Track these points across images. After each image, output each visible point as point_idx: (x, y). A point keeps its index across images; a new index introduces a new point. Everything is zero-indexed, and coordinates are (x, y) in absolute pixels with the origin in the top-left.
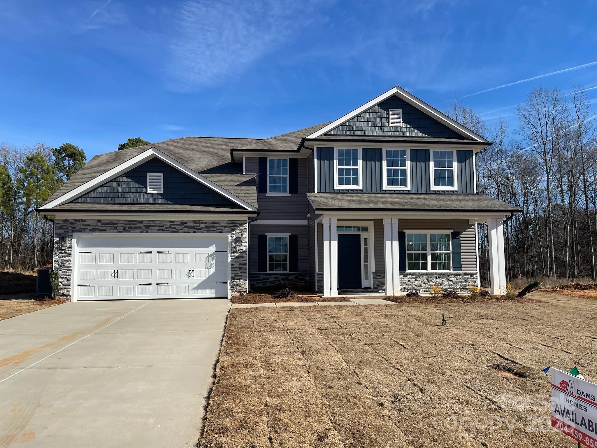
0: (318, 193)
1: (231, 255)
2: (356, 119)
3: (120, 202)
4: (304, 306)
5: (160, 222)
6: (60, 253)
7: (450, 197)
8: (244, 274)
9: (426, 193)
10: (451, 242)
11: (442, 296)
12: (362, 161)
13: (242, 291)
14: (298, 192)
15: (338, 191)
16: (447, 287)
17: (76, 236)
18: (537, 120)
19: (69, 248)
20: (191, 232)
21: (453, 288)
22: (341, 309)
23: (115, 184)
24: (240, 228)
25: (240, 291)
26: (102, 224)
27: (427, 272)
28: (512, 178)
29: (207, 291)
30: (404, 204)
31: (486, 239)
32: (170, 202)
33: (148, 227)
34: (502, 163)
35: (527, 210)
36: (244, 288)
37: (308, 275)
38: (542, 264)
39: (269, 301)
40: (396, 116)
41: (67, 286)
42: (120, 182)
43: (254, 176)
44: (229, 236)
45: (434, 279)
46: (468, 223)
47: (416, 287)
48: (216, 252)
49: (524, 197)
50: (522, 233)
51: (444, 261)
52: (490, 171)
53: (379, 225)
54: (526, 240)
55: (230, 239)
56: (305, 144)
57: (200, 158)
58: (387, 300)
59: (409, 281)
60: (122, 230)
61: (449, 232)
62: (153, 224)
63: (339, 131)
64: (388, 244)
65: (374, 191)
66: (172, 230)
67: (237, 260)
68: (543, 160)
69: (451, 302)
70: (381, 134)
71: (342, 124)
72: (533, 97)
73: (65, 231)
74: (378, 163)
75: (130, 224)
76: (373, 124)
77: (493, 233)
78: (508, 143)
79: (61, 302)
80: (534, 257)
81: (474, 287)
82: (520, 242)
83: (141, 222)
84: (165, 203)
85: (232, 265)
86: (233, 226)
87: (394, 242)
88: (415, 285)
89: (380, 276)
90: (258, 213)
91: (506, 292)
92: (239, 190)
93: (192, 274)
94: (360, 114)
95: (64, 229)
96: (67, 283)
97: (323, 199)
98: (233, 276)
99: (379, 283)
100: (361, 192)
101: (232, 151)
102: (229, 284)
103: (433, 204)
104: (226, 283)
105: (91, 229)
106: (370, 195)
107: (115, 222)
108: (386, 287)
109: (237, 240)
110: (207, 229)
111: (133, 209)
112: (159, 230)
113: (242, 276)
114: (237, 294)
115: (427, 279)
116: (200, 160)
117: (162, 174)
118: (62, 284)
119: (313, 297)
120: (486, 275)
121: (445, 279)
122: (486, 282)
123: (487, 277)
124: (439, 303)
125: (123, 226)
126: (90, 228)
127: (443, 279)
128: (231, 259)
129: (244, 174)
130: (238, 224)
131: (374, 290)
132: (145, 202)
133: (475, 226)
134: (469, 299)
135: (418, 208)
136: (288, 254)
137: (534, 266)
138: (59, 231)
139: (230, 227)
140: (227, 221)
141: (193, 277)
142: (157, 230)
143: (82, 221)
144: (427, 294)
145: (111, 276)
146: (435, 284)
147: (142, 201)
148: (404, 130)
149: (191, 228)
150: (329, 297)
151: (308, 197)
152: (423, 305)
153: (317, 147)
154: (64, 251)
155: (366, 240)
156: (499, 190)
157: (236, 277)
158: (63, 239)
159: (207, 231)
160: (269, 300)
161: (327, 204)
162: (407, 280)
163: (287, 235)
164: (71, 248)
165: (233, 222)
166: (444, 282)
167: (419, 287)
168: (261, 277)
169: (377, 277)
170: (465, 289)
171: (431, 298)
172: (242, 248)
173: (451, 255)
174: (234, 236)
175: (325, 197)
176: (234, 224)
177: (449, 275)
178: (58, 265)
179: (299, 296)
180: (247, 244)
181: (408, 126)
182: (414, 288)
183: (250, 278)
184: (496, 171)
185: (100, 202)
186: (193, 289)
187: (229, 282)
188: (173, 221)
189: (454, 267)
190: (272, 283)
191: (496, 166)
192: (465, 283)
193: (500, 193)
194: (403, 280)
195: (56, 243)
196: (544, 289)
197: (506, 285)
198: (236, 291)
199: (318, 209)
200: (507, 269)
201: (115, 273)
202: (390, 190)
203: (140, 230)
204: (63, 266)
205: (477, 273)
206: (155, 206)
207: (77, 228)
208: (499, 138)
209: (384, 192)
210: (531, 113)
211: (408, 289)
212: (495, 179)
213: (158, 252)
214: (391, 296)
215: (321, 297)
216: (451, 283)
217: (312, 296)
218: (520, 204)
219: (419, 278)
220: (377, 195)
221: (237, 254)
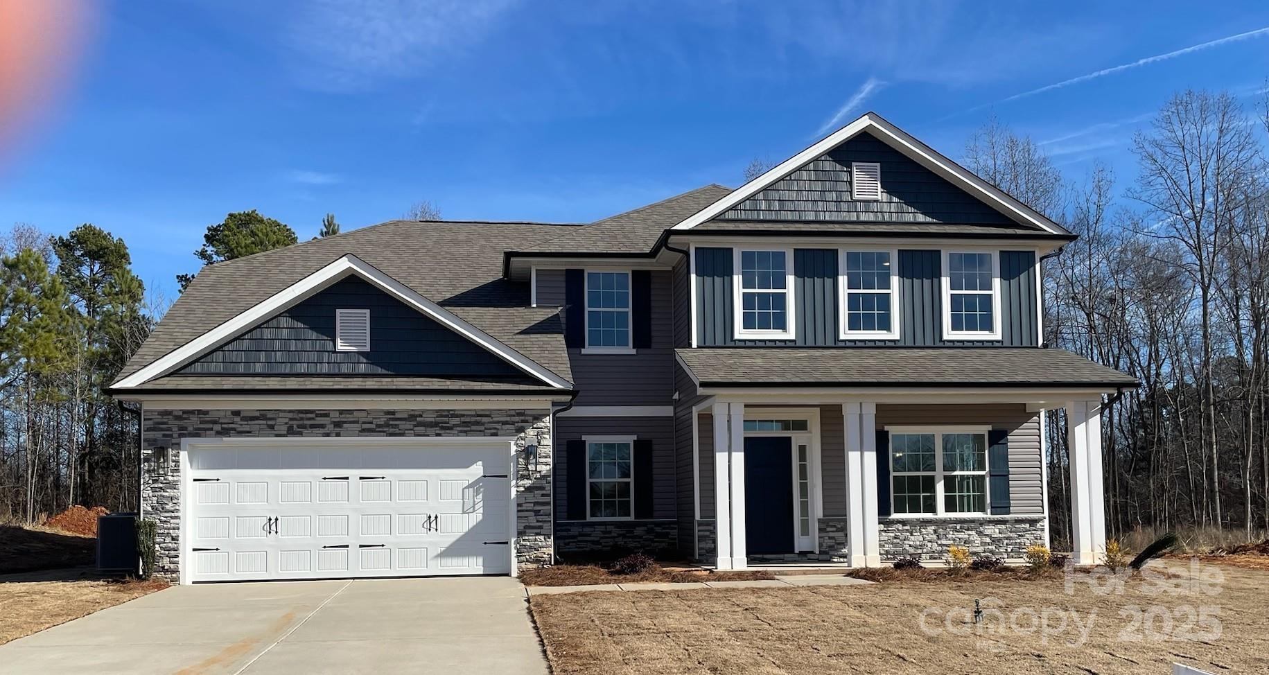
0: (698, 347)
1: (517, 483)
2: (782, 185)
3: (279, 372)
4: (683, 589)
5: (364, 414)
6: (155, 481)
7: (985, 355)
8: (545, 525)
9: (932, 345)
10: (987, 452)
11: (970, 568)
12: (793, 277)
13: (540, 561)
14: (653, 346)
15: (742, 344)
16: (980, 549)
17: (188, 446)
18: (1182, 167)
19: (173, 471)
20: (432, 435)
21: (992, 552)
22: (761, 595)
23: (267, 334)
24: (535, 426)
25: (537, 561)
26: (241, 420)
27: (935, 517)
28: (1123, 300)
29: (465, 560)
30: (886, 370)
31: (1062, 443)
32: (384, 372)
33: (339, 424)
34: (1100, 265)
35: (1158, 375)
36: (545, 554)
37: (676, 526)
38: (1191, 498)
39: (603, 580)
40: (867, 178)
41: (172, 552)
42: (278, 328)
43: (556, 311)
44: (512, 443)
45: (951, 533)
46: (1025, 410)
47: (912, 550)
48: (485, 476)
49: (1151, 345)
50: (1145, 426)
51: (971, 494)
52: (1072, 285)
53: (832, 418)
54: (1153, 444)
55: (513, 449)
56: (669, 241)
57: (433, 270)
58: (854, 577)
59: (896, 537)
60: (285, 432)
61: (984, 429)
62: (350, 418)
63: (743, 212)
64: (853, 457)
65: (820, 343)
66: (392, 430)
67: (530, 495)
68: (1194, 257)
69: (989, 579)
70: (834, 217)
71: (751, 198)
72: (1173, 112)
73: (164, 435)
74: (829, 281)
75: (302, 419)
76: (816, 196)
77: (1079, 432)
78: (1114, 219)
79: (161, 585)
80: (1172, 483)
81: (1037, 548)
82: (1142, 448)
83: (325, 414)
84: (375, 372)
85: (519, 505)
86: (520, 421)
87: (866, 454)
88: (910, 546)
89: (835, 526)
90: (574, 393)
91: (1106, 559)
92: (529, 343)
93: (433, 525)
94: (790, 175)
95: (162, 430)
96: (170, 545)
97: (713, 362)
98: (522, 528)
99: (832, 542)
100: (792, 344)
101: (509, 255)
102: (513, 546)
103: (951, 371)
104: (507, 543)
105: (220, 429)
106: (812, 352)
107: (269, 415)
108: (850, 550)
109: (529, 452)
110: (465, 429)
111: (308, 387)
112: (364, 432)
113: (541, 527)
114: (530, 566)
115: (935, 531)
116: (434, 274)
117: (368, 312)
118: (161, 547)
119: (695, 572)
120: (1062, 524)
121: (974, 533)
122: (1062, 539)
123: (1065, 527)
124: (965, 582)
125: (286, 423)
126: (218, 427)
127: (970, 532)
128: (517, 491)
129: (535, 306)
130: (531, 418)
131: (821, 557)
132: (332, 372)
133: (1039, 417)
134: (1027, 572)
135: (918, 381)
136: (631, 480)
137: (1171, 503)
138: (151, 435)
139: (513, 423)
140: (506, 411)
141: (437, 530)
142: (360, 431)
143: (200, 412)
144: (938, 565)
145: (264, 529)
146: (952, 542)
147: (325, 369)
148: (886, 208)
149: (432, 427)
150: (730, 572)
151: (677, 357)
152: (930, 585)
153: (696, 248)
154: (162, 478)
155: (802, 449)
156: (1092, 328)
157: (527, 531)
158: (161, 452)
159: (465, 432)
160: (603, 577)
161: (722, 374)
162: (893, 535)
163: (630, 439)
164: (178, 471)
165: (520, 413)
166: (971, 538)
167: (918, 549)
168: (575, 531)
169: (828, 529)
170: (1017, 551)
171: (946, 572)
172: (539, 467)
173: (988, 479)
174: (523, 442)
175: (716, 357)
176: (523, 418)
177: (982, 522)
178: (152, 507)
179: (664, 569)
180: (550, 460)
181: (894, 199)
182: (907, 552)
183: (559, 534)
184: (1086, 284)
185: (237, 372)
186: (437, 556)
187: (513, 540)
188: (393, 413)
189: (993, 506)
190: (598, 543)
191: (1087, 273)
192: (1019, 541)
193: (1094, 335)
194: (883, 534)
195: (147, 460)
196: (1191, 553)
197: (1106, 543)
198: (527, 561)
199: (703, 385)
200: (1109, 511)
201: (272, 522)
202: (854, 341)
203: (322, 431)
204: (163, 508)
205: (1045, 518)
206: (355, 379)
207: (190, 429)
208: (1093, 208)
209: (842, 344)
210: (1168, 149)
211: (894, 554)
212: (1082, 304)
213: (361, 478)
214: (862, 569)
215: (711, 571)
216: (988, 540)
217: (690, 569)
218: (1141, 358)
219: (918, 531)
220: (827, 352)
221: (530, 482)
